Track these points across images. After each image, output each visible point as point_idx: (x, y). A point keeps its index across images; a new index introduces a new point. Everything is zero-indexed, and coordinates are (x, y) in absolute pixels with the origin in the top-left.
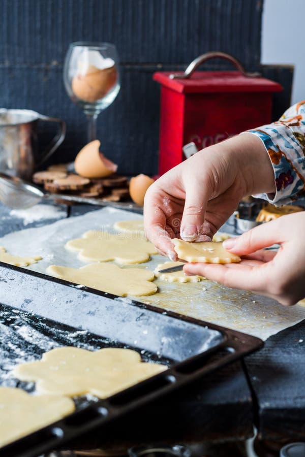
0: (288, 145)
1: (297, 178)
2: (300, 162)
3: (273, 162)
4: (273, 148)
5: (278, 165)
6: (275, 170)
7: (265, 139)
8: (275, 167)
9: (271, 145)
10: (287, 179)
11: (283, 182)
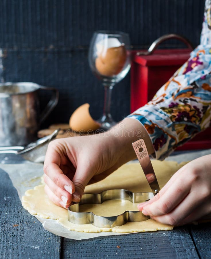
0: (158, 118)
1: (169, 138)
2: (169, 127)
3: (149, 133)
4: (147, 123)
5: (153, 134)
6: (151, 138)
7: (140, 119)
8: (152, 136)
9: (146, 121)
10: (161, 141)
11: (159, 144)
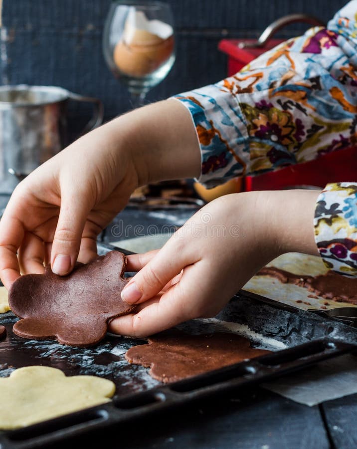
0: (226, 121)
1: (234, 161)
2: (240, 143)
3: (201, 142)
4: (204, 124)
5: (207, 147)
6: (202, 152)
7: (194, 112)
8: (203, 149)
9: (202, 121)
10: (218, 163)
11: (213, 166)
